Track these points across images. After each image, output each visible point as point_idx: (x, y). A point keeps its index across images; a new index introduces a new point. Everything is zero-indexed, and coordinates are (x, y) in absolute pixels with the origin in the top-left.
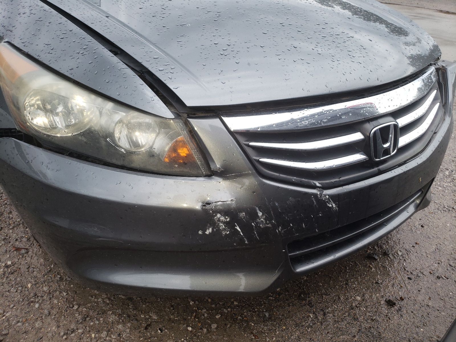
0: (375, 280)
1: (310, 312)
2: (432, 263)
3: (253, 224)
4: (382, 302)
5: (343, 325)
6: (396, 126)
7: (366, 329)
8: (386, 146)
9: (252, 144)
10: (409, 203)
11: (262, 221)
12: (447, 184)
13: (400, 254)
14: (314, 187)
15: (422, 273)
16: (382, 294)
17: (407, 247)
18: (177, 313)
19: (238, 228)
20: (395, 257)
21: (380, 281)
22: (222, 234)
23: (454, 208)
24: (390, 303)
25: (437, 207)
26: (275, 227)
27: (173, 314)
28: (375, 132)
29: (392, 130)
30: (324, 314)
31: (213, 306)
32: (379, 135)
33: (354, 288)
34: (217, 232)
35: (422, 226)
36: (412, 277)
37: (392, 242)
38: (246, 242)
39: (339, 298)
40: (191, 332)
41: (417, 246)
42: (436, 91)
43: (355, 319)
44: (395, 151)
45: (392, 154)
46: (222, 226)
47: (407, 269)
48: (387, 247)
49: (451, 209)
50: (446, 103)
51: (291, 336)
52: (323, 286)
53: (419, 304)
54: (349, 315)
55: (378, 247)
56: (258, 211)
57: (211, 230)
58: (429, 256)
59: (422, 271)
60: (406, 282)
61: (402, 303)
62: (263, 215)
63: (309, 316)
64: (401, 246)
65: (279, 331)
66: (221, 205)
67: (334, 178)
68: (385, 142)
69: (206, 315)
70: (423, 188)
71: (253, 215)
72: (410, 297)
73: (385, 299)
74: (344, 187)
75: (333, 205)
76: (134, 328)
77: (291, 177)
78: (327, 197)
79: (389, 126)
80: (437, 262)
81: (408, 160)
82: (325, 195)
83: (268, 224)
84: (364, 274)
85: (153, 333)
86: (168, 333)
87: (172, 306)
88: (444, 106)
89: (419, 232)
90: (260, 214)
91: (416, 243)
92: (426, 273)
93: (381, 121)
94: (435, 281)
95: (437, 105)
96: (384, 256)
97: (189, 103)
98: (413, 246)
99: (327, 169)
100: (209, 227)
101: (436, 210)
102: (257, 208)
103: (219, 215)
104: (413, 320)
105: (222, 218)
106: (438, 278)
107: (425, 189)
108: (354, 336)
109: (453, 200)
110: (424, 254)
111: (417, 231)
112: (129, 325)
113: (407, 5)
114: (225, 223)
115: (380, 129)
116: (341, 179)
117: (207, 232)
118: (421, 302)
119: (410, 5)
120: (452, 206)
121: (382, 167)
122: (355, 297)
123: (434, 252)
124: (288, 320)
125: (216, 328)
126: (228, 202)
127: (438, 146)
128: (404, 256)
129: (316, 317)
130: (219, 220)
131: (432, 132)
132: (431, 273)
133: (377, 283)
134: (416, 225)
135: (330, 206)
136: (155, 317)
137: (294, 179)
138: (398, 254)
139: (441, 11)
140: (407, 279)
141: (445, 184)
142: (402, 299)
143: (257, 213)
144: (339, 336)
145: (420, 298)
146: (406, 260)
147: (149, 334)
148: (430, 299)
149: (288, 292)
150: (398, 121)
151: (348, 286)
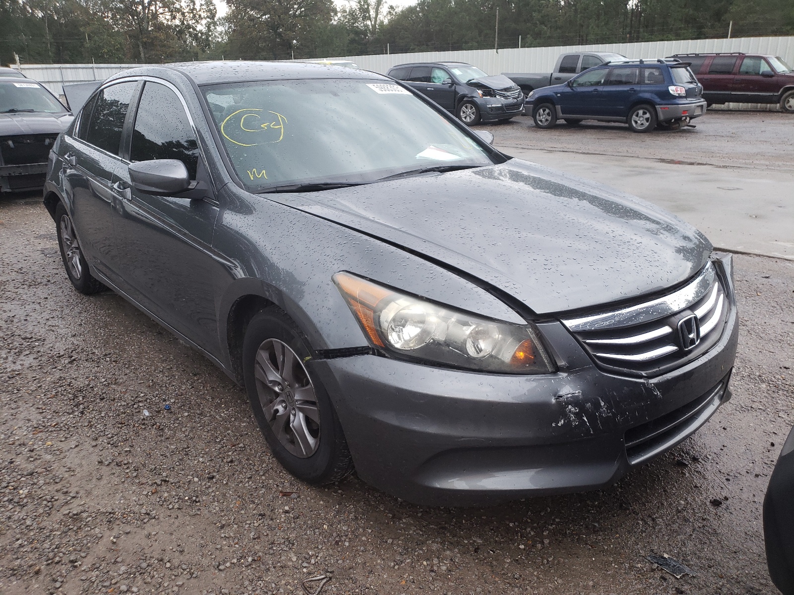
0: (693, 485)
1: (637, 519)
2: (746, 463)
3: (597, 414)
4: (708, 503)
5: (675, 526)
6: (696, 318)
7: (700, 528)
8: (691, 336)
9: (588, 341)
10: (714, 393)
11: (604, 411)
12: (737, 383)
13: (710, 457)
14: (641, 377)
15: (739, 473)
16: (705, 496)
17: (715, 451)
18: (501, 535)
19: (585, 419)
20: (706, 462)
21: (699, 485)
22: (572, 425)
23: (753, 406)
24: (716, 503)
25: (734, 408)
26: (615, 415)
27: (497, 537)
28: (681, 325)
29: (693, 321)
30: (653, 520)
31: (535, 525)
32: (685, 327)
33: (674, 494)
34: (568, 423)
35: (724, 428)
36: (730, 478)
37: (698, 447)
38: (592, 432)
39: (662, 504)
40: (524, 549)
41: (725, 449)
42: (717, 283)
43: (686, 520)
44: (699, 341)
45: (697, 343)
46: (573, 417)
47: (722, 471)
48: (694, 452)
49: (749, 408)
50: (728, 293)
51: (628, 542)
52: (642, 495)
53: (745, 501)
54: (678, 518)
55: (685, 454)
56: (601, 401)
57: (562, 421)
58: (741, 457)
59: (738, 471)
60: (726, 483)
61: (728, 502)
62: (604, 405)
63: (638, 523)
64: (708, 450)
65: (613, 539)
66: (571, 397)
67: (654, 368)
68: (690, 333)
69: (532, 533)
70: (723, 379)
71: (597, 406)
72: (734, 496)
73: (709, 501)
74: (664, 376)
75: (657, 393)
76: (463, 553)
77: (623, 369)
78: (653, 385)
79: (690, 319)
80: (751, 462)
81: (709, 349)
82: (651, 384)
83: (609, 413)
84: (679, 480)
85: (485, 554)
86: (501, 553)
87: (492, 530)
88: (727, 296)
89: (723, 435)
90: (602, 404)
91: (724, 446)
92: (744, 473)
93: (683, 314)
94: (754, 479)
95: (722, 296)
96: (694, 461)
97: (539, 310)
98: (721, 449)
99: (649, 360)
100: (562, 419)
101: (734, 411)
102: (600, 399)
103: (570, 407)
104: (743, 515)
105: (573, 409)
106: (757, 476)
107: (725, 380)
108: (691, 535)
109: (749, 399)
110: (735, 455)
111: (720, 434)
112: (456, 550)
113: (613, 154)
114: (575, 414)
115: (685, 322)
116: (660, 368)
117: (559, 425)
118: (747, 499)
119: (618, 154)
120: (750, 405)
121: (691, 356)
122: (678, 502)
123: (745, 453)
124: (619, 528)
125: (549, 543)
126: (576, 394)
127: (731, 335)
128: (715, 459)
129: (646, 523)
130: (570, 411)
131: (723, 322)
132: (748, 473)
133: (696, 487)
134: (717, 428)
135: (656, 393)
136: (480, 541)
137: (625, 370)
138: (708, 458)
139: (663, 160)
140: (725, 481)
141: (735, 383)
142: (726, 499)
143: (600, 403)
144: (675, 537)
145: (744, 496)
146: (718, 463)
147: (482, 556)
148: (754, 496)
149: (608, 504)
150: (695, 312)
151: (668, 492)
